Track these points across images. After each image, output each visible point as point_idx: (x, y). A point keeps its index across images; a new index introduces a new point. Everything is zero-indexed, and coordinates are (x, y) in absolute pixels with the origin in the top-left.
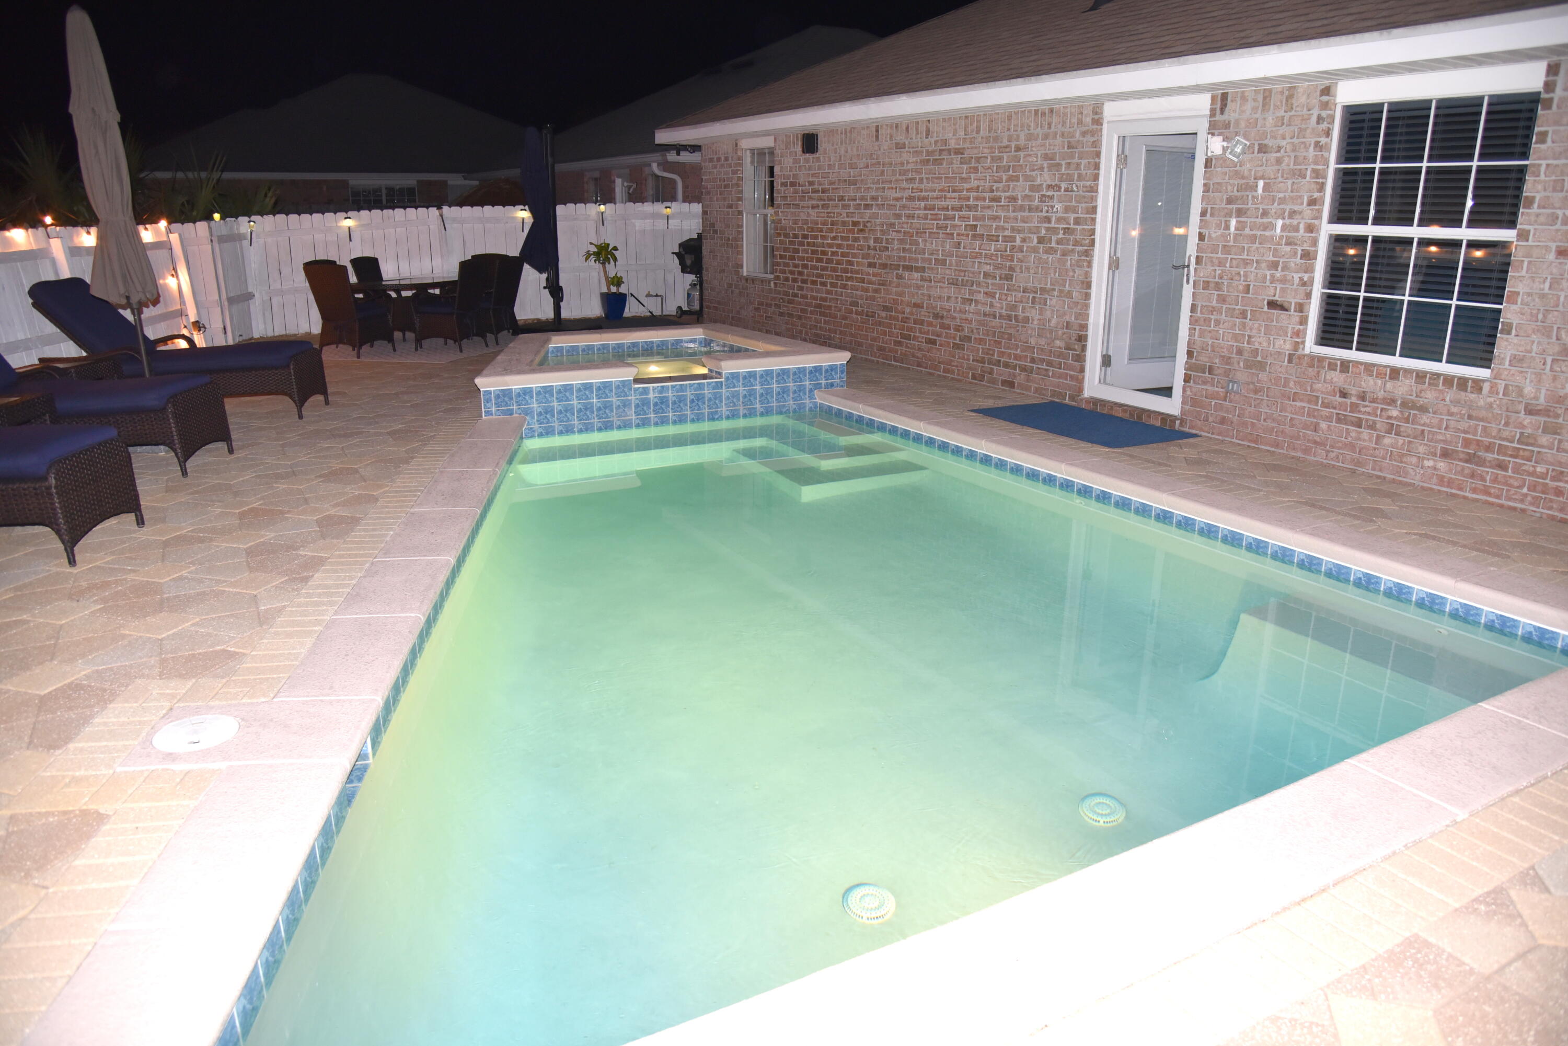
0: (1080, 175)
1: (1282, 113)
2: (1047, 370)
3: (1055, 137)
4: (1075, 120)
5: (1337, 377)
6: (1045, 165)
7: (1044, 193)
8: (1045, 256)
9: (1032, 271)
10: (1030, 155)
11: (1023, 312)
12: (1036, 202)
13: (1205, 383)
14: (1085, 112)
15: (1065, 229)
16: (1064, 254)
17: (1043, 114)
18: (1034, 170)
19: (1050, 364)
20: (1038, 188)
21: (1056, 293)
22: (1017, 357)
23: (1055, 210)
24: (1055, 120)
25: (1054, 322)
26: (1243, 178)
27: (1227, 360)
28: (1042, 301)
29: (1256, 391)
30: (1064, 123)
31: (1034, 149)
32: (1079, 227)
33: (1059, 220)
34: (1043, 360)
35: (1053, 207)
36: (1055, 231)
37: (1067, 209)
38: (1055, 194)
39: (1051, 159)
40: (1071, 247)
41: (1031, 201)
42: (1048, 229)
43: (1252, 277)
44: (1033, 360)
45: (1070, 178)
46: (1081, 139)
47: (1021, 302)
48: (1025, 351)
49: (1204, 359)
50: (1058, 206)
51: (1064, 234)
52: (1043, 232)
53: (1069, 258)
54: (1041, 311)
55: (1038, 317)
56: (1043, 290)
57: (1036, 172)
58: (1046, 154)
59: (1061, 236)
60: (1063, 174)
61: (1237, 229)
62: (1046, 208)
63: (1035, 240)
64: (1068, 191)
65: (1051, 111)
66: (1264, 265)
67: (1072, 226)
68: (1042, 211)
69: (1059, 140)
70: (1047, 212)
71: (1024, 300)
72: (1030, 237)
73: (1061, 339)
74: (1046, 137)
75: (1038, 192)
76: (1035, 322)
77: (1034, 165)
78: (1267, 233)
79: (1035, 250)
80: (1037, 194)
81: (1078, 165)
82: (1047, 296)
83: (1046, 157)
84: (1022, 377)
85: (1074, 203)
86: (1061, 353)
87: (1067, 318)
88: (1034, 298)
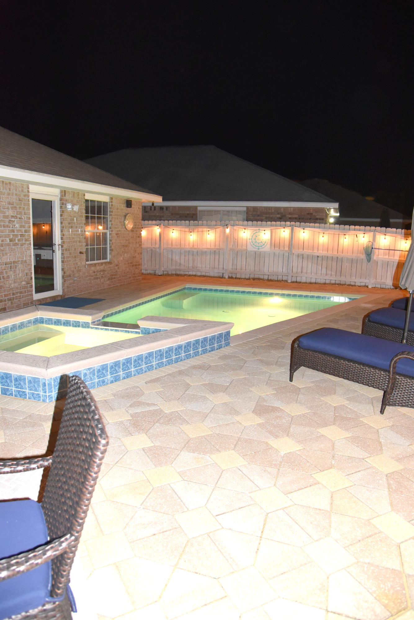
0: (25, 213)
1: (77, 199)
2: (20, 296)
3: (13, 195)
4: (20, 190)
5: (93, 268)
6: (10, 207)
7: (10, 219)
8: (14, 247)
9: (8, 255)
10: (2, 202)
11: (6, 274)
12: (7, 224)
13: (69, 280)
14: (24, 187)
15: (21, 235)
16: (22, 245)
17: (6, 184)
18: (5, 209)
19: (21, 293)
20: (7, 217)
21: (20, 262)
22: (5, 296)
23: (16, 227)
24: (12, 187)
25: (20, 275)
26: (71, 217)
27: (73, 272)
28: (15, 267)
29: (80, 278)
30: (16, 190)
31: (4, 199)
32: (27, 234)
33: (18, 231)
34: (17, 293)
35: (15, 225)
36: (17, 236)
37: (21, 226)
38: (16, 220)
39: (12, 205)
40: (24, 242)
41: (4, 223)
42: (13, 235)
43: (76, 246)
44: (13, 294)
45: (21, 213)
46: (24, 198)
47: (5, 269)
48: (9, 291)
49: (68, 273)
50: (17, 225)
51: (20, 237)
52: (12, 236)
53: (24, 246)
54: (15, 272)
55: (13, 274)
56: (14, 262)
57: (6, 210)
58: (9, 202)
59: (19, 238)
60: (18, 212)
61: (71, 232)
62: (12, 226)
63: (8, 241)
64: (20, 219)
65: (10, 183)
66: (78, 242)
67: (24, 233)
68: (10, 227)
69: (15, 197)
70: (12, 228)
71: (6, 268)
72: (6, 239)
73: (25, 281)
74: (9, 194)
75: (8, 218)
76: (13, 277)
77: (4, 206)
78: (78, 233)
79: (9, 245)
80: (7, 220)
81: (24, 208)
82: (16, 264)
83: (9, 203)
84: (9, 303)
85: (23, 224)
86: (25, 286)
87: (26, 271)
88: (11, 266)
